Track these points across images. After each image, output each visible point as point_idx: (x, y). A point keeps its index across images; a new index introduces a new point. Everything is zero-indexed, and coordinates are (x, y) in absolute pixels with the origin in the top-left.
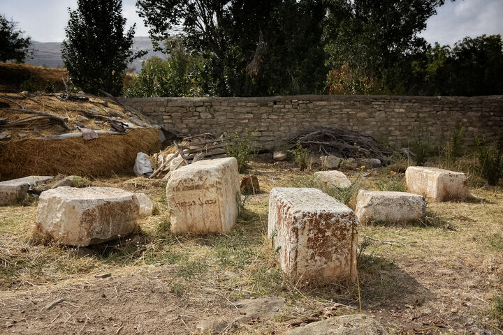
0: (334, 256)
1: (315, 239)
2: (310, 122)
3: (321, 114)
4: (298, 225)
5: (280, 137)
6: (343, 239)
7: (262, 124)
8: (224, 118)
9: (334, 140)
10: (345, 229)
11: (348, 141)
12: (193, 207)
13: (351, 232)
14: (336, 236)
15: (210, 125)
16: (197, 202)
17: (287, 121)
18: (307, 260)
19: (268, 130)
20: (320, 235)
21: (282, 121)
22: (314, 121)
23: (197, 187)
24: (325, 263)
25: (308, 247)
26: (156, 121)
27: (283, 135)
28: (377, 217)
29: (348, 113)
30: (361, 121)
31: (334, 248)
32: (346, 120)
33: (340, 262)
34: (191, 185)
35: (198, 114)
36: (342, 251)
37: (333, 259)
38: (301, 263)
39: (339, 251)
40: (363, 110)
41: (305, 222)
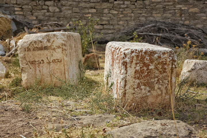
0: (156, 86)
1: (141, 71)
2: (146, 17)
3: (156, 10)
4: (127, 60)
5: (120, 30)
6: (164, 72)
7: (104, 18)
8: (70, 12)
9: (167, 32)
10: (166, 64)
11: (179, 33)
12: (41, 65)
13: (170, 66)
14: (158, 70)
15: (57, 18)
16: (46, 61)
17: (126, 16)
18: (134, 89)
19: (109, 24)
20: (145, 68)
21: (121, 16)
22: (149, 16)
23: (46, 48)
24: (149, 91)
25: (135, 78)
26: (8, 12)
27: (122, 28)
28: (199, 80)
29: (180, 9)
30: (193, 16)
31: (156, 79)
32: (178, 15)
33: (162, 91)
34: (40, 46)
35: (46, 7)
36: (163, 82)
37: (156, 88)
38: (129, 91)
39: (161, 82)
40: (195, 6)
41: (133, 57)
